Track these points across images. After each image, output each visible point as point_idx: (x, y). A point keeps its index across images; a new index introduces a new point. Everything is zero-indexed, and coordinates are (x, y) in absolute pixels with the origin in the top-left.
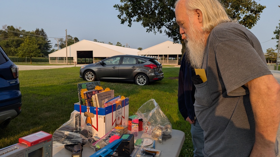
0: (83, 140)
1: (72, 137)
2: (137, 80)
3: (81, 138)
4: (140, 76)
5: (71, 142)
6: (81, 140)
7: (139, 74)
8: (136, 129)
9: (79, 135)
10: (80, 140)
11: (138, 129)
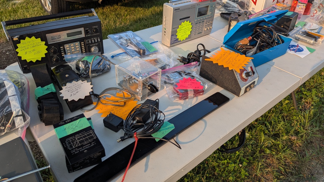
0: (239, 10)
1: (229, 5)
3: (238, 8)
5: (228, 11)
6: (238, 10)
8: (301, 10)
9: (236, 5)
10: (236, 10)
11: (303, 11)
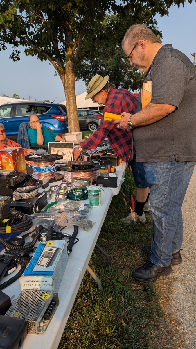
2: (90, 127)
4: (92, 124)
7: (90, 123)
